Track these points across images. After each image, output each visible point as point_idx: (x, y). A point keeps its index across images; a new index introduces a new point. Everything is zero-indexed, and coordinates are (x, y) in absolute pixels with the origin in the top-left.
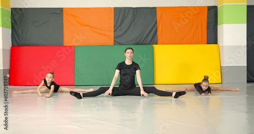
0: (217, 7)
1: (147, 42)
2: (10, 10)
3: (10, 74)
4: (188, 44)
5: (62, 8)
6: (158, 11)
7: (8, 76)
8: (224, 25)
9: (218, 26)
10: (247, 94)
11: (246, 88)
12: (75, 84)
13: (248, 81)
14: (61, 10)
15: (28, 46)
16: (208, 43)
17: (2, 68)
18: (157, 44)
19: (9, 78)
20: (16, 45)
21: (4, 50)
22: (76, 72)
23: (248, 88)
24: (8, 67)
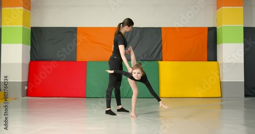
0: (216, 28)
1: (153, 59)
2: (30, 29)
3: (28, 86)
4: (190, 61)
5: (76, 28)
6: (162, 31)
7: (26, 88)
8: (223, 44)
9: (217, 46)
10: (245, 108)
11: (244, 101)
12: (87, 96)
13: (246, 96)
14: (75, 29)
15: (45, 61)
16: (208, 61)
17: (21, 81)
18: (162, 60)
19: (27, 90)
20: (34, 59)
21: (23, 64)
22: (87, 85)
23: (246, 102)
24: (26, 80)
